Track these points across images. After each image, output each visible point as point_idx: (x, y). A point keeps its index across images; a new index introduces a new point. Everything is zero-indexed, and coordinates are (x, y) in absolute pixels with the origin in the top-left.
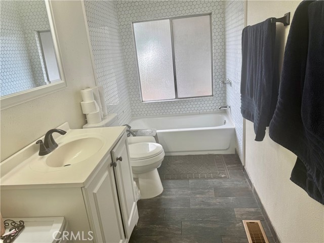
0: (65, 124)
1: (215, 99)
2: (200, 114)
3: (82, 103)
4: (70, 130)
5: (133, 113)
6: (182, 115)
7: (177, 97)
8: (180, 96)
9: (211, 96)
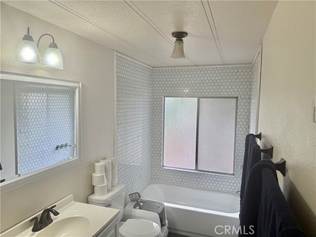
0: (69, 196)
1: (235, 179)
2: (218, 191)
3: (93, 174)
4: (73, 201)
5: (153, 176)
6: (199, 189)
7: (196, 169)
8: (199, 168)
9: (232, 175)
